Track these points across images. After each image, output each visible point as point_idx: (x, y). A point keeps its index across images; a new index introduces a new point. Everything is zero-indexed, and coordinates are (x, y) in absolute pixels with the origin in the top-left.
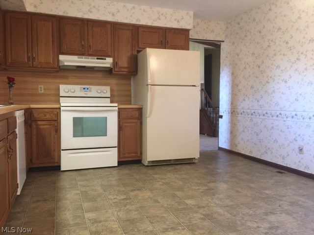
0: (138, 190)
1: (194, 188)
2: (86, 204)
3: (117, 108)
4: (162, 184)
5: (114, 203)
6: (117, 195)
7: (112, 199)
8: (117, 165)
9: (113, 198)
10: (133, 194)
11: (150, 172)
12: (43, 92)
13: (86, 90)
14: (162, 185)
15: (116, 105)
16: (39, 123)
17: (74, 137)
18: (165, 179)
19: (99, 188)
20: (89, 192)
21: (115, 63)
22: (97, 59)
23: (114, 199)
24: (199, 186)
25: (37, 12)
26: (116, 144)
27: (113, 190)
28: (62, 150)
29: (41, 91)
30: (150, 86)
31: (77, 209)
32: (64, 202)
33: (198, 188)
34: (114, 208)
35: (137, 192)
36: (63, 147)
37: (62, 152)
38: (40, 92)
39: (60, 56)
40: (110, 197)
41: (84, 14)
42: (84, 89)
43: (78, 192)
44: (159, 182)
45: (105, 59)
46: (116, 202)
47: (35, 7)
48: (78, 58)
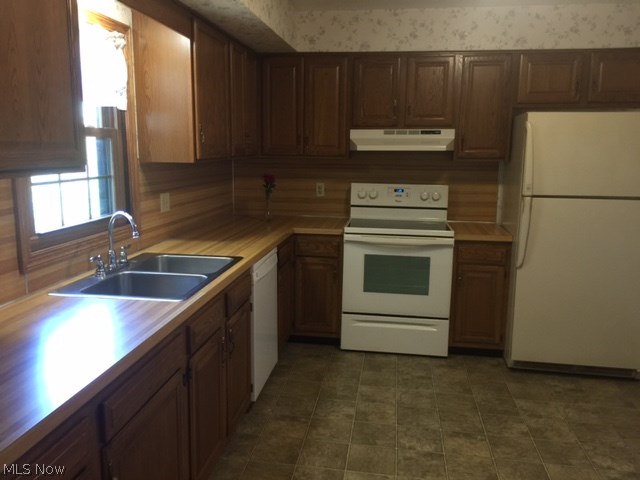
0: (467, 436)
1: (598, 460)
2: (355, 446)
3: (451, 241)
4: (526, 430)
5: (406, 459)
6: (419, 440)
7: (403, 447)
8: (446, 355)
9: (407, 445)
10: (451, 444)
11: (512, 387)
12: (323, 195)
13: (400, 193)
14: (525, 434)
15: (451, 233)
16: (308, 260)
17: (365, 290)
18: (540, 417)
19: (391, 411)
20: (370, 418)
21: (460, 140)
22: (423, 133)
23: (410, 448)
24: (613, 459)
25: (313, 51)
26: (446, 313)
27: (415, 424)
28: (345, 313)
29: (320, 193)
30: (529, 198)
31: (337, 456)
32: (321, 430)
33: (609, 463)
34: (402, 473)
35: (461, 441)
36: (345, 308)
37: (343, 315)
38: (318, 195)
39: (352, 131)
40: (405, 441)
41: (401, 42)
42: (396, 191)
43: (352, 411)
44: (522, 422)
45: (439, 133)
46: (411, 458)
47: (312, 41)
48: (386, 133)
